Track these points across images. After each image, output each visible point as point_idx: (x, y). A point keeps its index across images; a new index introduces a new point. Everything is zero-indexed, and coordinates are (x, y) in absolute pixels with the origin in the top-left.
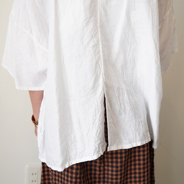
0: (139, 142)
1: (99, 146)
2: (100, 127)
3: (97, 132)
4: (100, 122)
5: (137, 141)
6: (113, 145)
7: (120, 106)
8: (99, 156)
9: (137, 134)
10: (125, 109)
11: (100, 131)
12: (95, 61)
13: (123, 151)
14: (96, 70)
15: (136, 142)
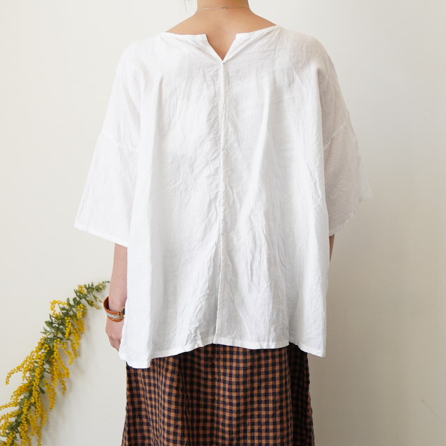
0: (273, 341)
1: (195, 332)
2: (201, 302)
3: (196, 308)
4: (203, 294)
5: (271, 340)
6: (225, 336)
7: (252, 278)
8: (194, 346)
9: (272, 329)
10: (259, 284)
11: (201, 308)
12: (208, 198)
13: (241, 351)
14: (208, 213)
15: (268, 341)
